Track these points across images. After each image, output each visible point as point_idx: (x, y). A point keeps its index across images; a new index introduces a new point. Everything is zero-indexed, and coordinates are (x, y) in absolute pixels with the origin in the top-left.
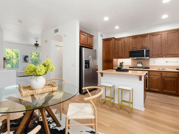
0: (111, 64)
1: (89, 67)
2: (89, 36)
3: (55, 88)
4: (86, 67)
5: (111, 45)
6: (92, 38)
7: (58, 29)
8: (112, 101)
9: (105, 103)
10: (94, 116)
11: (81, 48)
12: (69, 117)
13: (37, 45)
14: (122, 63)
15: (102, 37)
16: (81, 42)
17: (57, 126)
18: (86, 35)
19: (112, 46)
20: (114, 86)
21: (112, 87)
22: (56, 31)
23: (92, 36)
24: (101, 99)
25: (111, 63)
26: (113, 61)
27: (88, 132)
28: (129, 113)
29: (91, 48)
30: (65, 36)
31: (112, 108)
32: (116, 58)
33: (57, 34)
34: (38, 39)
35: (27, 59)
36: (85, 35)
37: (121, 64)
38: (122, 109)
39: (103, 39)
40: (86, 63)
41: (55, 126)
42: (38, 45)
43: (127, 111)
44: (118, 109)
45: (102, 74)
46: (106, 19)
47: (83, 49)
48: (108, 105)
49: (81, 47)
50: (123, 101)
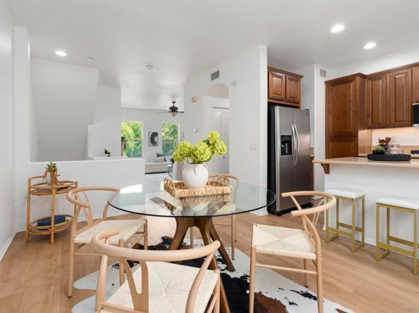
0: (352, 144)
1: (290, 152)
2: (289, 79)
3: (226, 187)
4: (283, 152)
5: (352, 94)
6: (297, 81)
7: (218, 72)
8: (359, 237)
9: (335, 239)
10: (314, 255)
11: (272, 109)
12: (257, 248)
13: (174, 110)
14: (388, 140)
15: (325, 76)
16: (271, 95)
17: (227, 268)
18: (284, 76)
19: (355, 95)
20: (363, 198)
21: (358, 199)
22: (215, 75)
23: (297, 78)
24: (324, 228)
25: (351, 141)
26: (356, 136)
27: (298, 293)
28: (413, 272)
29: (296, 105)
30: (234, 84)
31: (357, 254)
32: (368, 128)
33: (216, 81)
34: (176, 97)
35: (156, 139)
36: (281, 77)
37: (385, 143)
38: (389, 260)
39: (326, 82)
40: (283, 143)
41: (223, 268)
42: (177, 108)
43: (406, 266)
44: (375, 259)
45: (327, 168)
46: (338, 29)
47: (277, 109)
48: (347, 246)
49: (271, 106)
50: (390, 238)
